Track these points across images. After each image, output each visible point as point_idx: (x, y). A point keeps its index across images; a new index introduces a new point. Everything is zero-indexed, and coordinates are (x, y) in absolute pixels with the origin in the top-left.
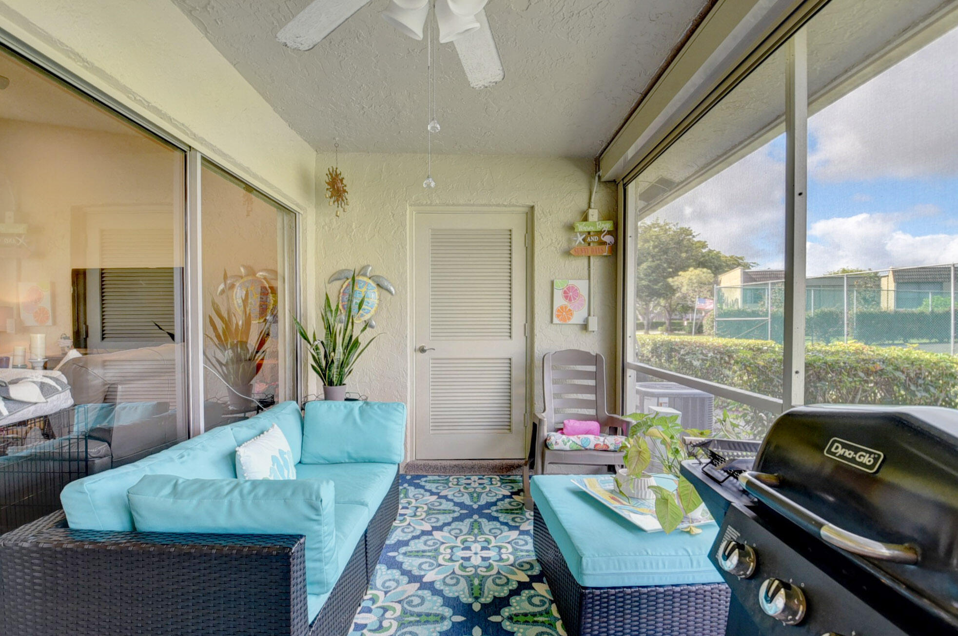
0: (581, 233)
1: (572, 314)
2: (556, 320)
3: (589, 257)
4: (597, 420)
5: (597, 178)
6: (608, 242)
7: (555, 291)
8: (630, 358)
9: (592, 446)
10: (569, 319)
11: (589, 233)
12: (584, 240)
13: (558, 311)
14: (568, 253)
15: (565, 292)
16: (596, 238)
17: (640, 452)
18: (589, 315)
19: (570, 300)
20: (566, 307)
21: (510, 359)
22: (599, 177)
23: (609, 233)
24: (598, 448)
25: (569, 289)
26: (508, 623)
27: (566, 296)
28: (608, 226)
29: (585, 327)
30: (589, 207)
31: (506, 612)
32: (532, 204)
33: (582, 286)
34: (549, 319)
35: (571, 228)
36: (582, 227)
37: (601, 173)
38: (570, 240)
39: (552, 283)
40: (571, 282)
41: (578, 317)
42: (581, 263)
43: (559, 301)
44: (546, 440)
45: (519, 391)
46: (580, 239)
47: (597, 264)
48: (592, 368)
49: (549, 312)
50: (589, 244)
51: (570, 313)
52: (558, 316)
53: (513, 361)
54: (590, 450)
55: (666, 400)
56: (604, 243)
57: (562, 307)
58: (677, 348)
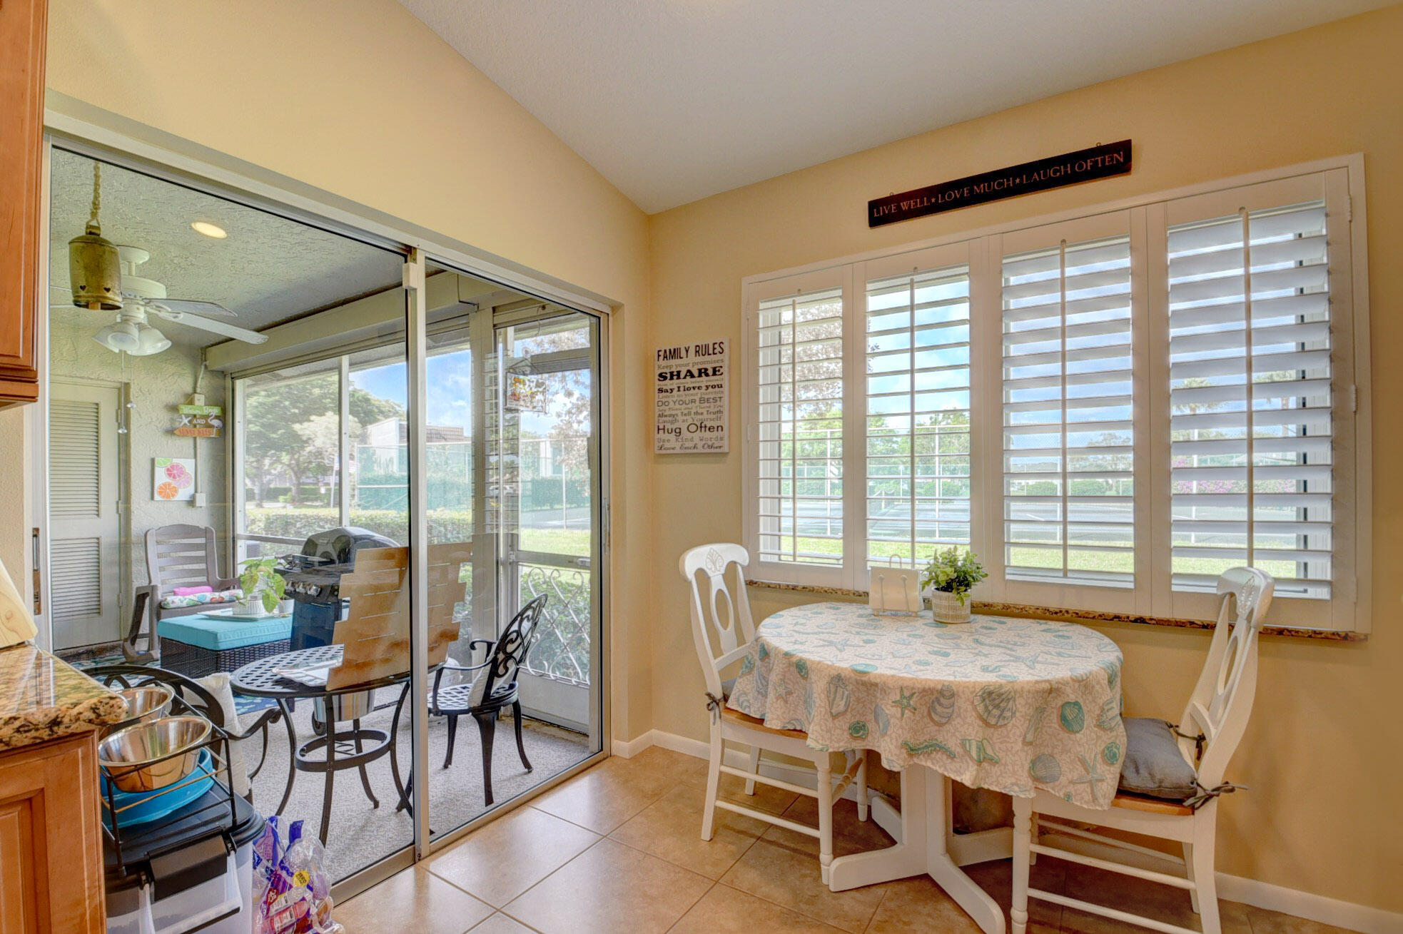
0: (187, 416)
1: (176, 491)
2: (157, 497)
3: (195, 439)
4: (209, 585)
5: (203, 367)
6: (216, 425)
7: (157, 469)
8: (240, 530)
9: (208, 600)
10: (173, 496)
11: (195, 416)
12: (190, 422)
13: (161, 488)
14: (171, 432)
15: (168, 470)
16: (203, 422)
17: (252, 577)
18: (196, 491)
19: (174, 477)
20: (169, 484)
21: (98, 539)
22: (206, 366)
23: (217, 417)
24: (213, 601)
25: (172, 467)
27: (170, 472)
28: (215, 411)
29: (191, 502)
30: (195, 392)
32: (127, 381)
33: (188, 465)
34: (149, 495)
35: (174, 408)
36: (186, 409)
37: (207, 363)
38: (172, 420)
39: (153, 461)
40: (175, 461)
41: (184, 493)
42: (187, 443)
43: (161, 478)
44: (160, 603)
45: (110, 572)
46: (186, 421)
47: (203, 445)
48: (202, 541)
49: (149, 489)
50: (195, 426)
51: (175, 491)
52: (160, 493)
53: (103, 541)
54: (207, 603)
56: (212, 426)
57: (165, 485)
58: (292, 521)
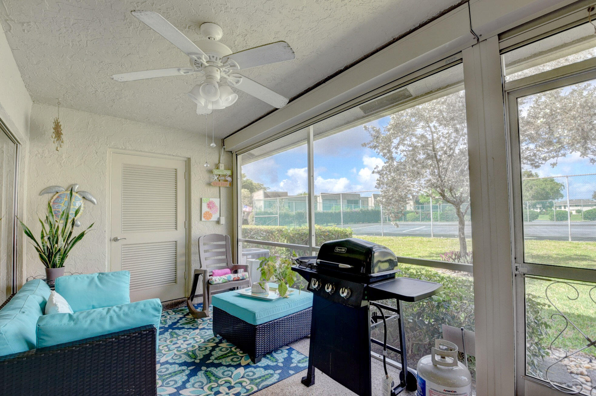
0: (216, 175)
1: (212, 216)
2: (203, 219)
3: (220, 187)
4: (228, 268)
5: (223, 149)
6: (229, 180)
7: (203, 204)
8: (240, 237)
9: (232, 279)
10: (210, 218)
11: (219, 175)
12: (218, 178)
13: (204, 214)
14: (209, 184)
15: (208, 204)
16: (223, 178)
18: (220, 216)
19: (211, 208)
20: (209, 212)
21: (176, 242)
22: (224, 148)
23: (229, 176)
24: (235, 279)
25: (210, 202)
26: (216, 361)
27: (209, 207)
28: (229, 173)
29: (218, 222)
30: (219, 162)
31: (212, 358)
32: (189, 157)
33: (216, 201)
34: (199, 218)
35: (211, 172)
36: (216, 172)
37: (225, 147)
38: (210, 178)
39: (201, 199)
40: (211, 199)
41: (215, 217)
42: (215, 190)
43: (205, 209)
44: (208, 281)
45: (181, 260)
46: (216, 178)
47: (223, 191)
48: (223, 243)
49: (199, 214)
50: (219, 181)
51: (211, 215)
52: (204, 217)
53: (178, 243)
54: (231, 281)
55: (250, 256)
56: (227, 181)
57: (206, 212)
